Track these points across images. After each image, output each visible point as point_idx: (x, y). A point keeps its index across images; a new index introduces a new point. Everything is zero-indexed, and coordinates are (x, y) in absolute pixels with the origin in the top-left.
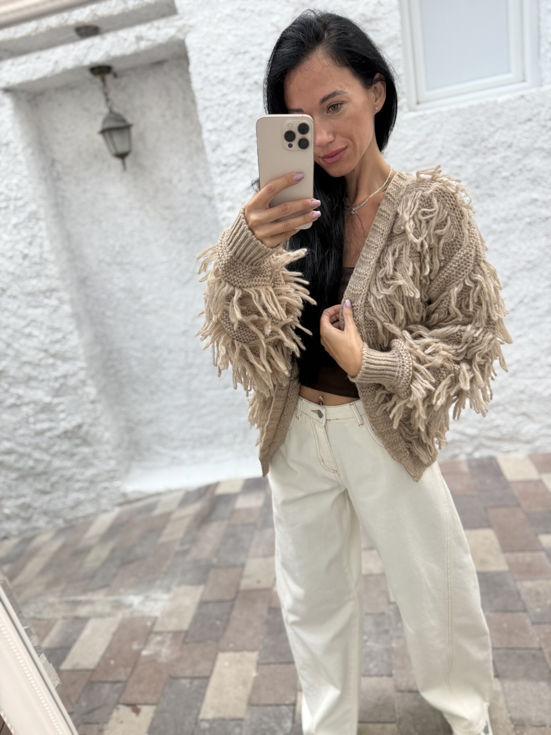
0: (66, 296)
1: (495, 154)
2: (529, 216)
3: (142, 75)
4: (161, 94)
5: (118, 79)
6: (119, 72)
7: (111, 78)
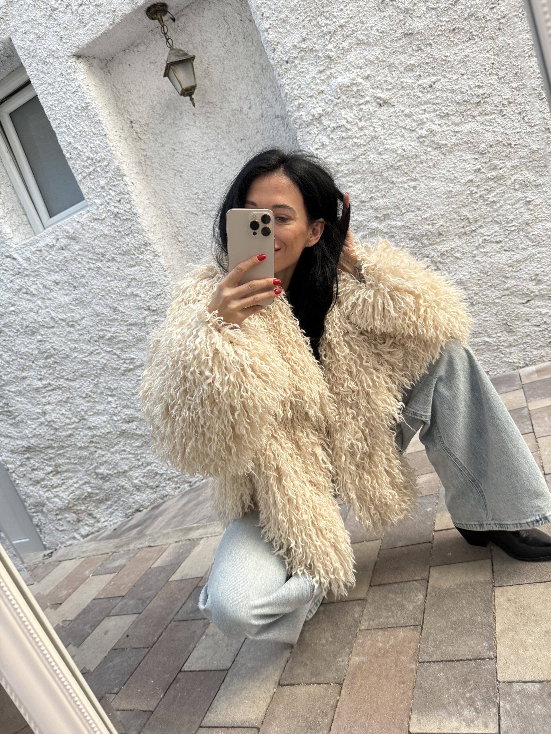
3: (198, 11)
4: (218, 23)
5: (176, 22)
6: (176, 14)
7: (171, 23)
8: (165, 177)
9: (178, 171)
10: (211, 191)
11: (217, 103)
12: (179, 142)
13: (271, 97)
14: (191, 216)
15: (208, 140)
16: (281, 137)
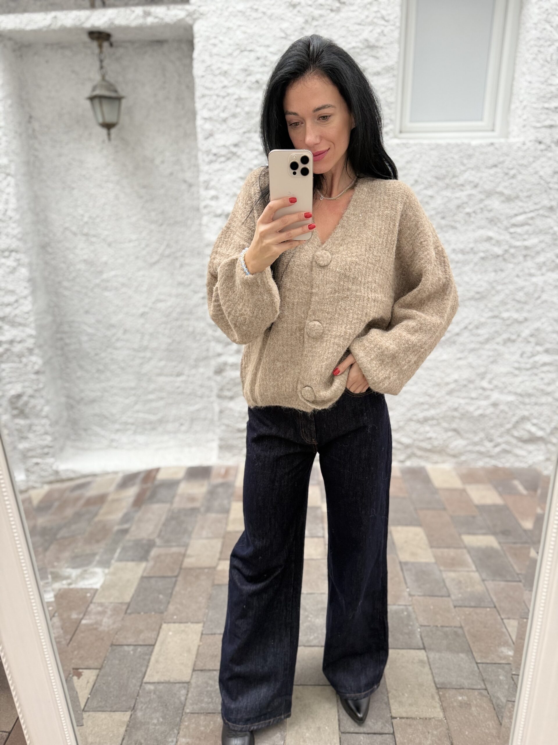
0: (25, 259)
1: (462, 190)
2: (483, 252)
3: (139, 50)
4: (156, 72)
5: (113, 49)
6: (116, 42)
7: (108, 46)
11: (130, 143)
12: (79, 160)
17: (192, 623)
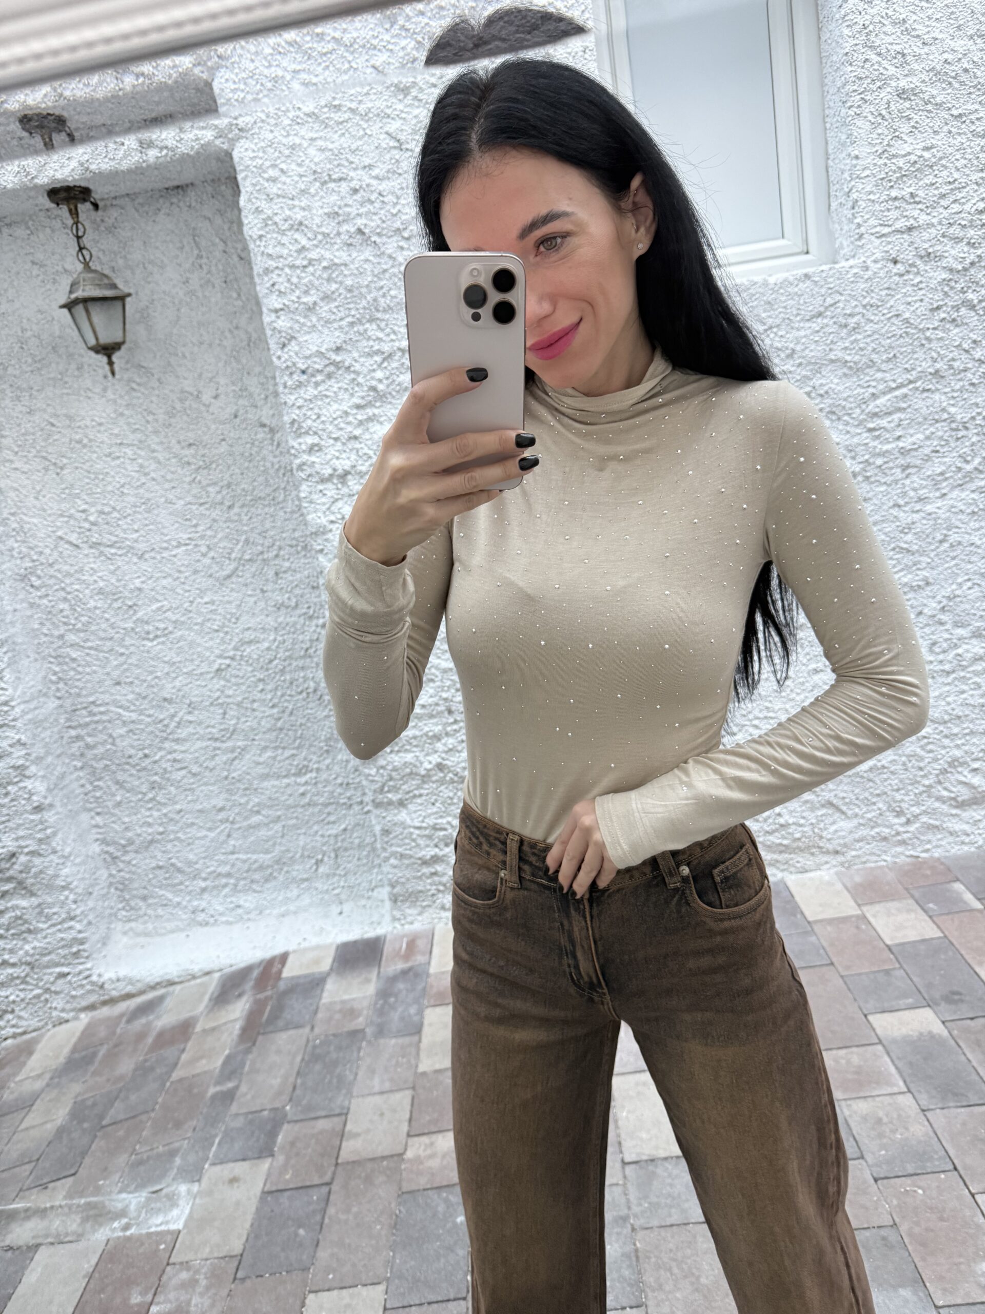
3: (146, 208)
4: (181, 242)
5: (100, 213)
6: (102, 199)
7: (88, 210)
8: (26, 468)
9: (55, 464)
10: (115, 514)
11: (154, 371)
12: (66, 416)
13: (258, 391)
14: (66, 546)
15: (125, 427)
16: (264, 459)
17: (365, 1285)
